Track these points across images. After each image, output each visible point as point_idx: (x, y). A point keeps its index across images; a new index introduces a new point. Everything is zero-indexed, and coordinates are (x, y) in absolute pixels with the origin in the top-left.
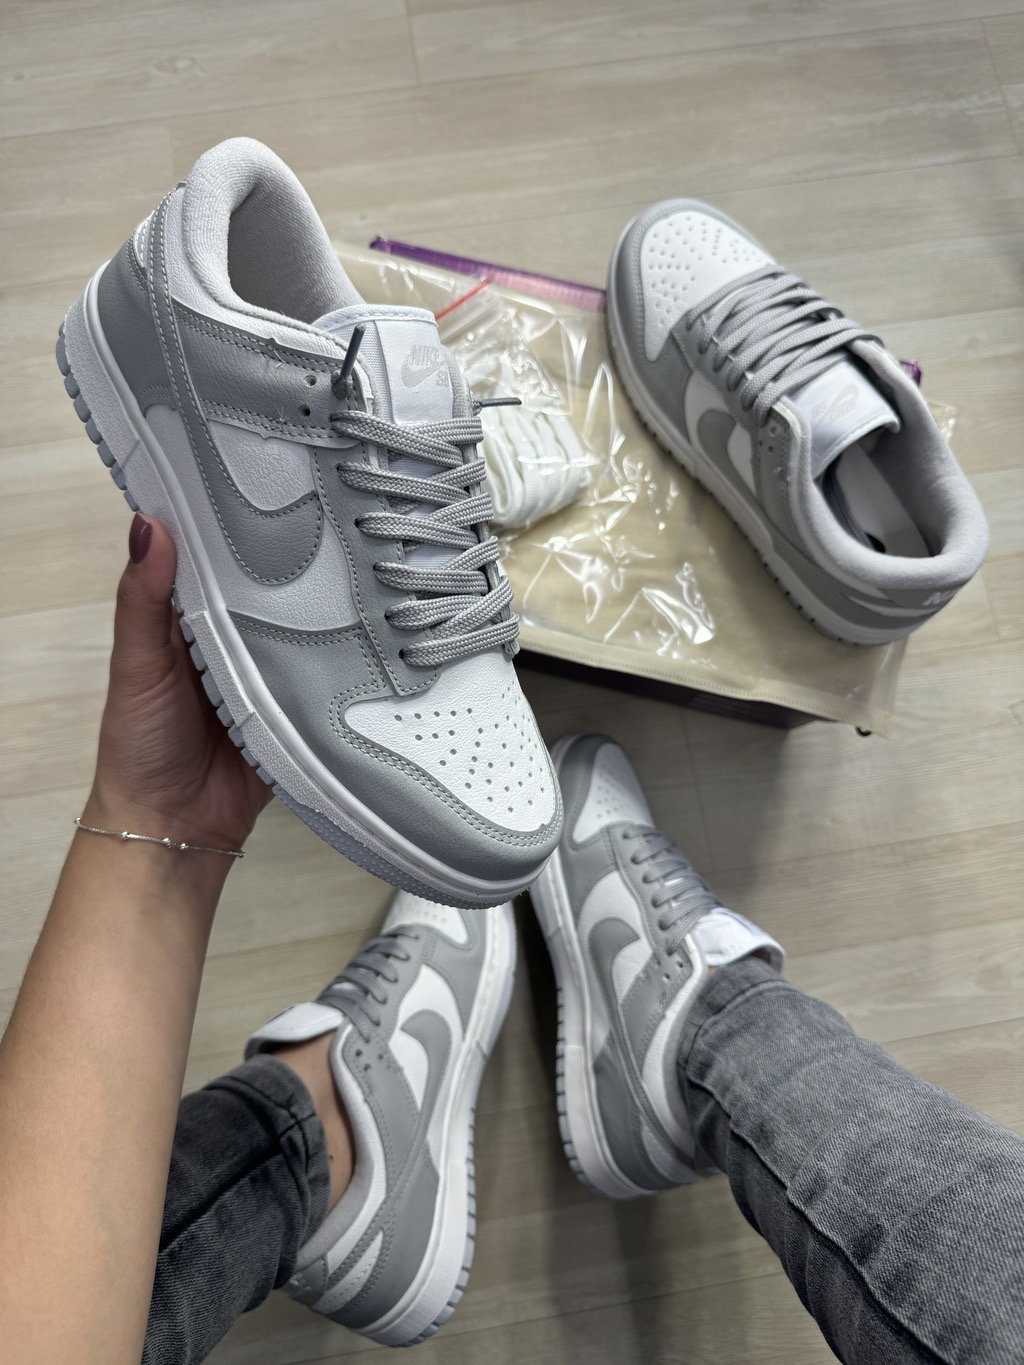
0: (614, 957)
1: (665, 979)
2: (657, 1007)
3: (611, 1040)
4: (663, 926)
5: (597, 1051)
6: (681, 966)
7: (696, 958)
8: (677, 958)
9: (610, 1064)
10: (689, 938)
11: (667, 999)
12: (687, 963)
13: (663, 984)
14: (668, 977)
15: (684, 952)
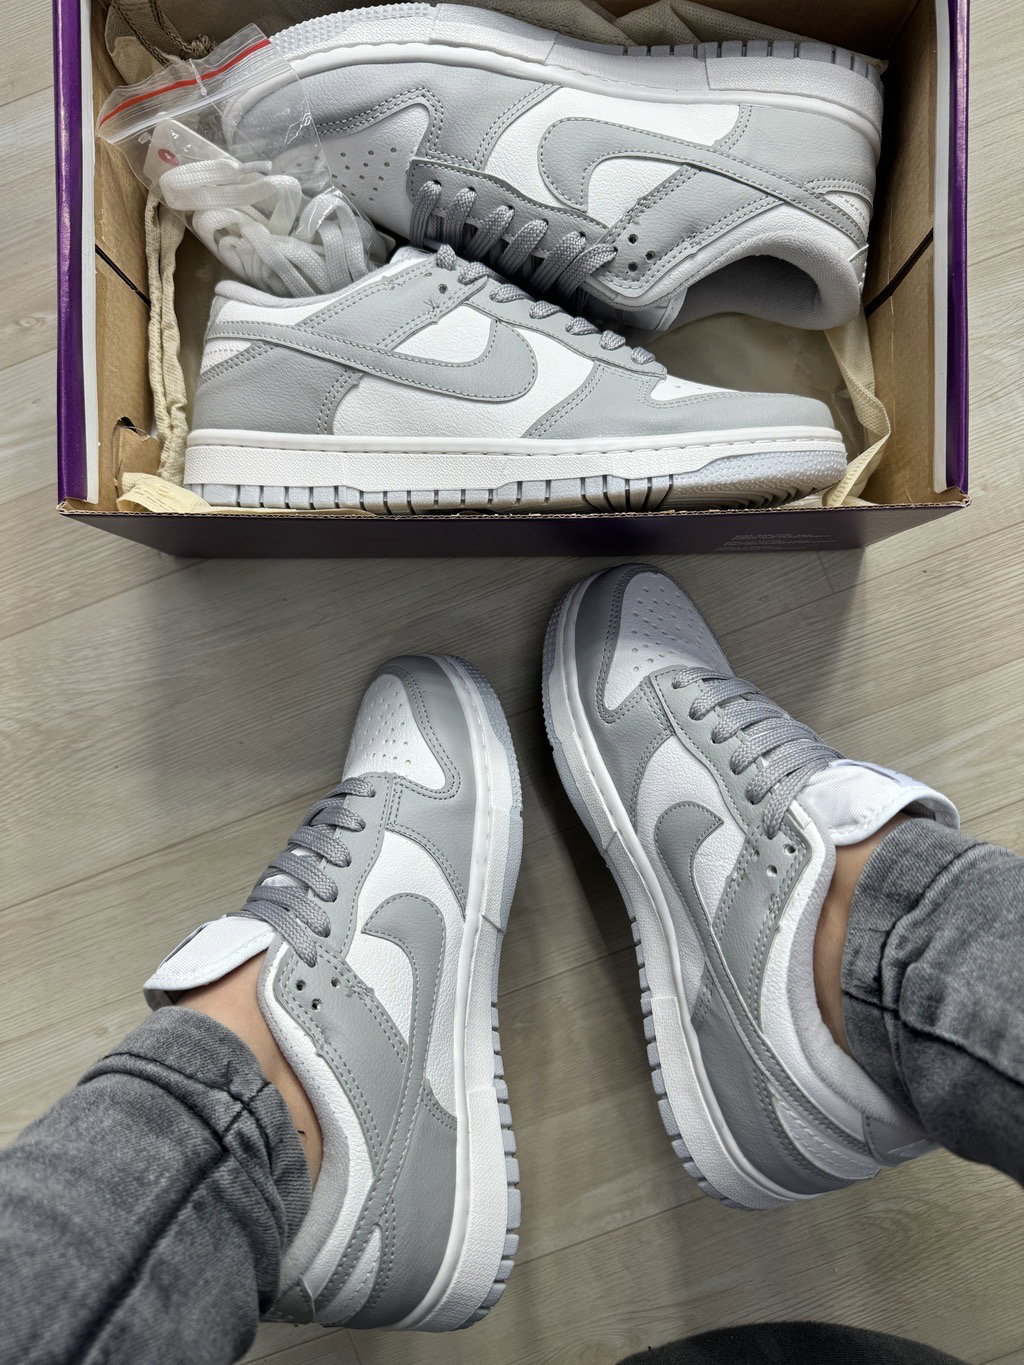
0: (692, 858)
1: (770, 874)
2: (764, 916)
3: (707, 977)
4: (753, 798)
5: (693, 998)
6: (792, 850)
7: (811, 832)
8: (782, 839)
9: (712, 1012)
10: (795, 807)
11: (779, 904)
12: (800, 844)
13: (768, 880)
14: (774, 870)
15: (793, 828)
